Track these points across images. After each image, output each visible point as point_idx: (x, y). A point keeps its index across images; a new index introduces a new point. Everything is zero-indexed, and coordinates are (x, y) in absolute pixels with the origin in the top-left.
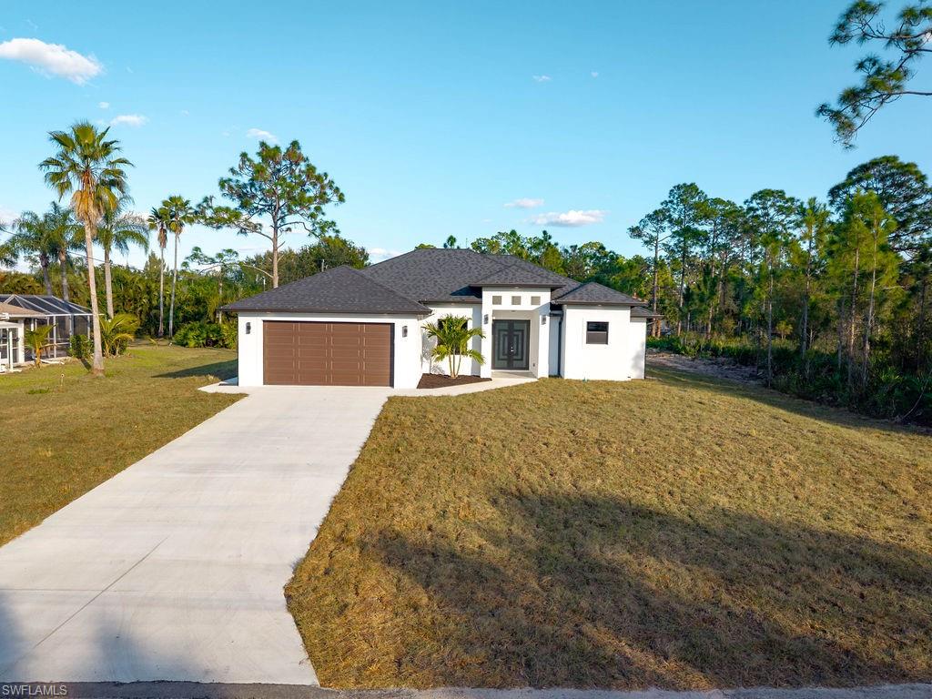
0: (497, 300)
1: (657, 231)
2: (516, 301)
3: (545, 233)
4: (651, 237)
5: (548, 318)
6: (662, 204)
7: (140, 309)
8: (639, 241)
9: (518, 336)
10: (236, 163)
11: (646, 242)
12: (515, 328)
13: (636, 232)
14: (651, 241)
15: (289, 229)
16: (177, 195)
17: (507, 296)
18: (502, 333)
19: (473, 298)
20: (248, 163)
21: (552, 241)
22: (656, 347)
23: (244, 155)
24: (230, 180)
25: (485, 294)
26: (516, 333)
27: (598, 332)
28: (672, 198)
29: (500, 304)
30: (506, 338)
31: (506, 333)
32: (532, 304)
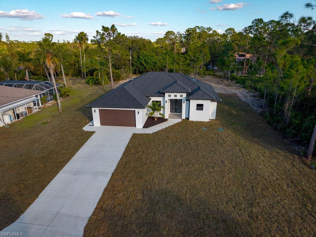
0: (170, 96)
2: (176, 96)
5: (185, 101)
7: (76, 68)
10: (95, 34)
12: (177, 100)
16: (82, 32)
17: (172, 95)
18: (173, 102)
19: (162, 95)
20: (99, 34)
23: (97, 31)
24: (94, 40)
25: (166, 94)
26: (177, 102)
27: (200, 107)
29: (171, 97)
30: (175, 103)
31: (175, 102)
32: (180, 97)
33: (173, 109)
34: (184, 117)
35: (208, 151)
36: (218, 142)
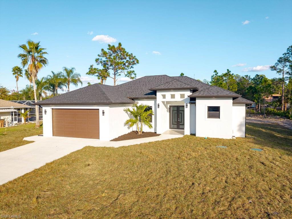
1: (284, 67)
2: (173, 96)
3: (228, 70)
4: (280, 69)
5: (189, 105)
6: (283, 54)
8: (275, 72)
9: (181, 113)
11: (278, 72)
12: (180, 110)
13: (273, 68)
14: (280, 71)
15: (120, 75)
17: (168, 94)
18: (174, 112)
19: (154, 96)
21: (231, 73)
22: (279, 115)
23: (103, 50)
24: (99, 59)
25: (158, 94)
26: (180, 112)
27: (214, 112)
28: (288, 52)
29: (165, 98)
30: (176, 114)
31: (176, 112)
32: (181, 98)
33: (174, 123)
34: (187, 131)
35: (223, 184)
36: (251, 167)
